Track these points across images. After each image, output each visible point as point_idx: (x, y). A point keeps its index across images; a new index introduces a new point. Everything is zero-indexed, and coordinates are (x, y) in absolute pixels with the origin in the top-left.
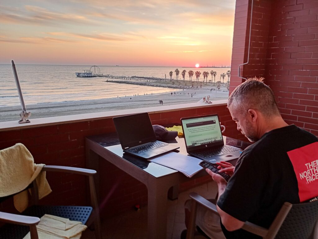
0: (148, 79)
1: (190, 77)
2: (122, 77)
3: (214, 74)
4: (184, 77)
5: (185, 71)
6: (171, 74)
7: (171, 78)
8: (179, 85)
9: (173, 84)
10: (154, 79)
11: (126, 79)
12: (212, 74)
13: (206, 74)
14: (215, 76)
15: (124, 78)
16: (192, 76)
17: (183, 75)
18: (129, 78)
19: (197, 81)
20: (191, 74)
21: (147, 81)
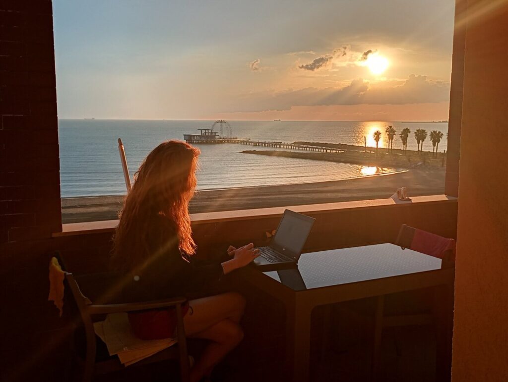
1: (419, 143)
4: (405, 143)
5: (407, 129)
6: (377, 136)
7: (377, 146)
8: (394, 160)
9: (382, 158)
11: (282, 146)
15: (278, 146)
16: (423, 141)
17: (402, 140)
18: (289, 145)
19: (435, 151)
20: (421, 136)
21: (325, 151)
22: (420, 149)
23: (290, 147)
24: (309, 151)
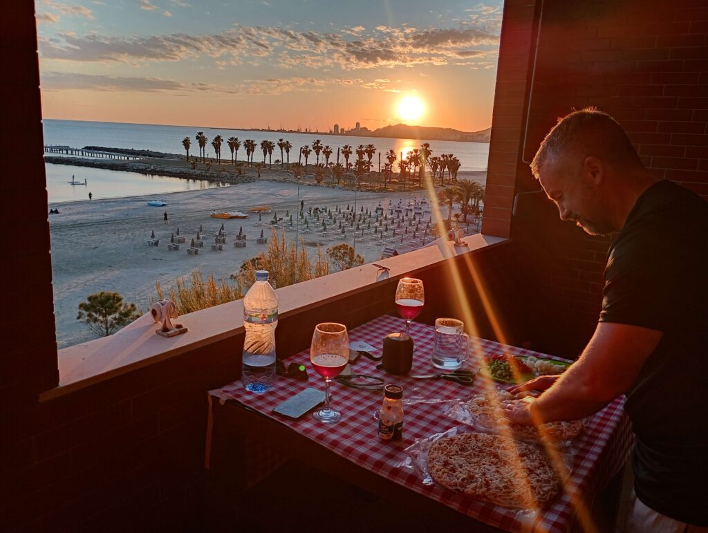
0: (129, 153)
1: (232, 152)
2: (61, 148)
3: (285, 146)
4: (217, 151)
5: (219, 137)
6: (186, 143)
7: (188, 153)
8: (208, 170)
9: (194, 168)
10: (146, 156)
11: (69, 152)
12: (281, 145)
13: (267, 147)
14: (288, 151)
15: (65, 152)
16: (237, 149)
17: (215, 148)
18: (78, 150)
19: (250, 161)
20: (234, 145)
21: (126, 158)
22: (234, 159)
23: (80, 153)
24: (106, 157)
